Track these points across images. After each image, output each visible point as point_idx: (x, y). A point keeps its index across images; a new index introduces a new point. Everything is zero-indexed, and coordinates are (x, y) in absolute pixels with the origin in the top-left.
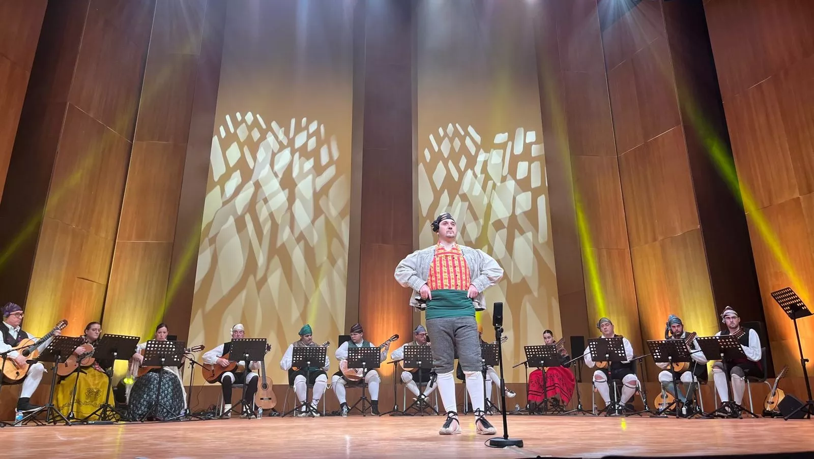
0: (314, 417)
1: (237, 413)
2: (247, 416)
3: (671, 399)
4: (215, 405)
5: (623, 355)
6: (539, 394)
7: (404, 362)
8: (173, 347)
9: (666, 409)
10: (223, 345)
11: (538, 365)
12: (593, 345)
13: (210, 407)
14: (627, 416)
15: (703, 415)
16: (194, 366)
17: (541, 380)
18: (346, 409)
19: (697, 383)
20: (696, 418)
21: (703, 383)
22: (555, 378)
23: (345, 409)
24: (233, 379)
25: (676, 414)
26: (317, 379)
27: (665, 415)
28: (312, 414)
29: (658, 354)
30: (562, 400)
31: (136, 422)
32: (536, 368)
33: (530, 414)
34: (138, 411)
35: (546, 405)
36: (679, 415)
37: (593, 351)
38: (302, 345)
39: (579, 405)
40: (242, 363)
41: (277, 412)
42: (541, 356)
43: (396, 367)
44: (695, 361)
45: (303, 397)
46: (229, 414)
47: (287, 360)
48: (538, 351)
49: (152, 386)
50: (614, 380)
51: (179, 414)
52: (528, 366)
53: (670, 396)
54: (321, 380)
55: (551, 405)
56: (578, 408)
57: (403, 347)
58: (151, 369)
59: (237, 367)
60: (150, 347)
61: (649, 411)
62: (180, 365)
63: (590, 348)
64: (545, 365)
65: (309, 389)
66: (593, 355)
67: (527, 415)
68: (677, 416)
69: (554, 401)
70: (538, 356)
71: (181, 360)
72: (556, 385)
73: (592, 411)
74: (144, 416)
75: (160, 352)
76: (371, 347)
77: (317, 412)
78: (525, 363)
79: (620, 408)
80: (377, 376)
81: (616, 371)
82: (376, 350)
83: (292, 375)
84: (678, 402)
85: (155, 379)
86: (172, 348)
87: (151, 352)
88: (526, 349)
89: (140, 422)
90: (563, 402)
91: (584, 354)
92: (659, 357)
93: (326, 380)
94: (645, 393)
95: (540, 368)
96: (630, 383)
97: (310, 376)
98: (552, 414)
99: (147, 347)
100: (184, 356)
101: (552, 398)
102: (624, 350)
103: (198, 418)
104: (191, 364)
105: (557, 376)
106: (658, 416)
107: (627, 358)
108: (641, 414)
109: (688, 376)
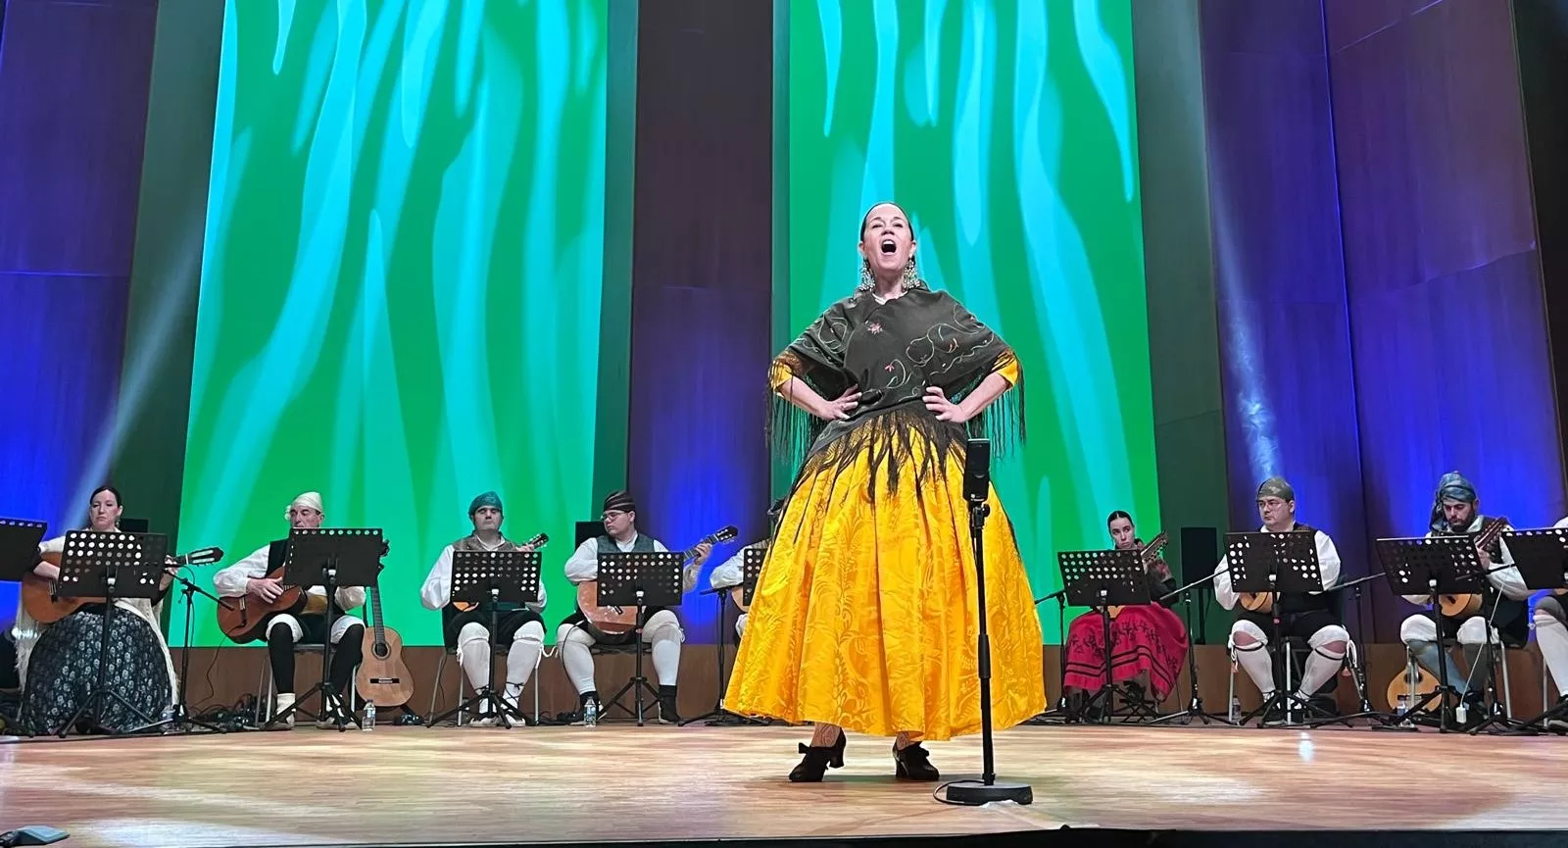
0: (509, 727)
1: (310, 716)
2: (334, 723)
3: (1430, 683)
4: (254, 695)
5: (1314, 576)
6: (1092, 671)
7: (745, 592)
8: (135, 547)
9: (1412, 711)
10: (268, 548)
11: (1094, 602)
12: (1236, 549)
13: (241, 701)
14: (1314, 726)
15: (1509, 726)
16: (193, 598)
17: (1097, 638)
18: (594, 709)
19: (1498, 646)
20: (1491, 733)
21: (1516, 646)
22: (1140, 632)
23: (590, 708)
24: (296, 631)
25: (1440, 722)
26: (519, 633)
27: (1413, 726)
28: (505, 720)
29: (1402, 573)
30: (1153, 686)
31: (48, 738)
32: (1088, 609)
33: (1068, 723)
34: (50, 708)
35: (1110, 698)
36: (1445, 724)
37: (1235, 566)
38: (475, 545)
39: (1195, 701)
40: (318, 591)
41: (413, 714)
42: (1100, 577)
43: (723, 604)
44: (1497, 591)
45: (481, 677)
46: (290, 719)
47: (439, 583)
48: (1093, 566)
49: (82, 644)
50: (1287, 638)
51: (158, 715)
52: (1066, 603)
53: (1427, 675)
54: (529, 633)
55: (1122, 701)
56: (1190, 707)
57: (742, 551)
58: (81, 603)
59: (303, 601)
60: (76, 549)
61: (1369, 716)
62: (159, 596)
63: (1230, 559)
64: (1112, 600)
65: (499, 658)
66: (1237, 577)
67: (1060, 724)
68: (1443, 727)
69: (1130, 690)
70: (1092, 577)
71: (157, 584)
72: (1141, 650)
73: (1227, 714)
74: (68, 721)
75: (103, 563)
76: (657, 550)
77: (517, 715)
78: (1059, 595)
79: (1296, 707)
80: (676, 626)
81: (1293, 618)
82: (673, 559)
83: (453, 623)
84: (1448, 691)
85: (90, 628)
86: (135, 551)
87: (79, 562)
88: (1065, 560)
89: (57, 738)
90: (1155, 692)
91: (1216, 572)
92: (1405, 580)
93: (542, 636)
94: (1364, 670)
95: (1098, 608)
96: (1327, 647)
97: (499, 626)
98: (1124, 721)
99: (67, 547)
100: (167, 572)
101: (1126, 683)
102: (1316, 563)
103: (207, 727)
104: (184, 592)
105: (1145, 629)
106: (1394, 727)
107: (1324, 583)
108: (1349, 722)
109: (1475, 629)
